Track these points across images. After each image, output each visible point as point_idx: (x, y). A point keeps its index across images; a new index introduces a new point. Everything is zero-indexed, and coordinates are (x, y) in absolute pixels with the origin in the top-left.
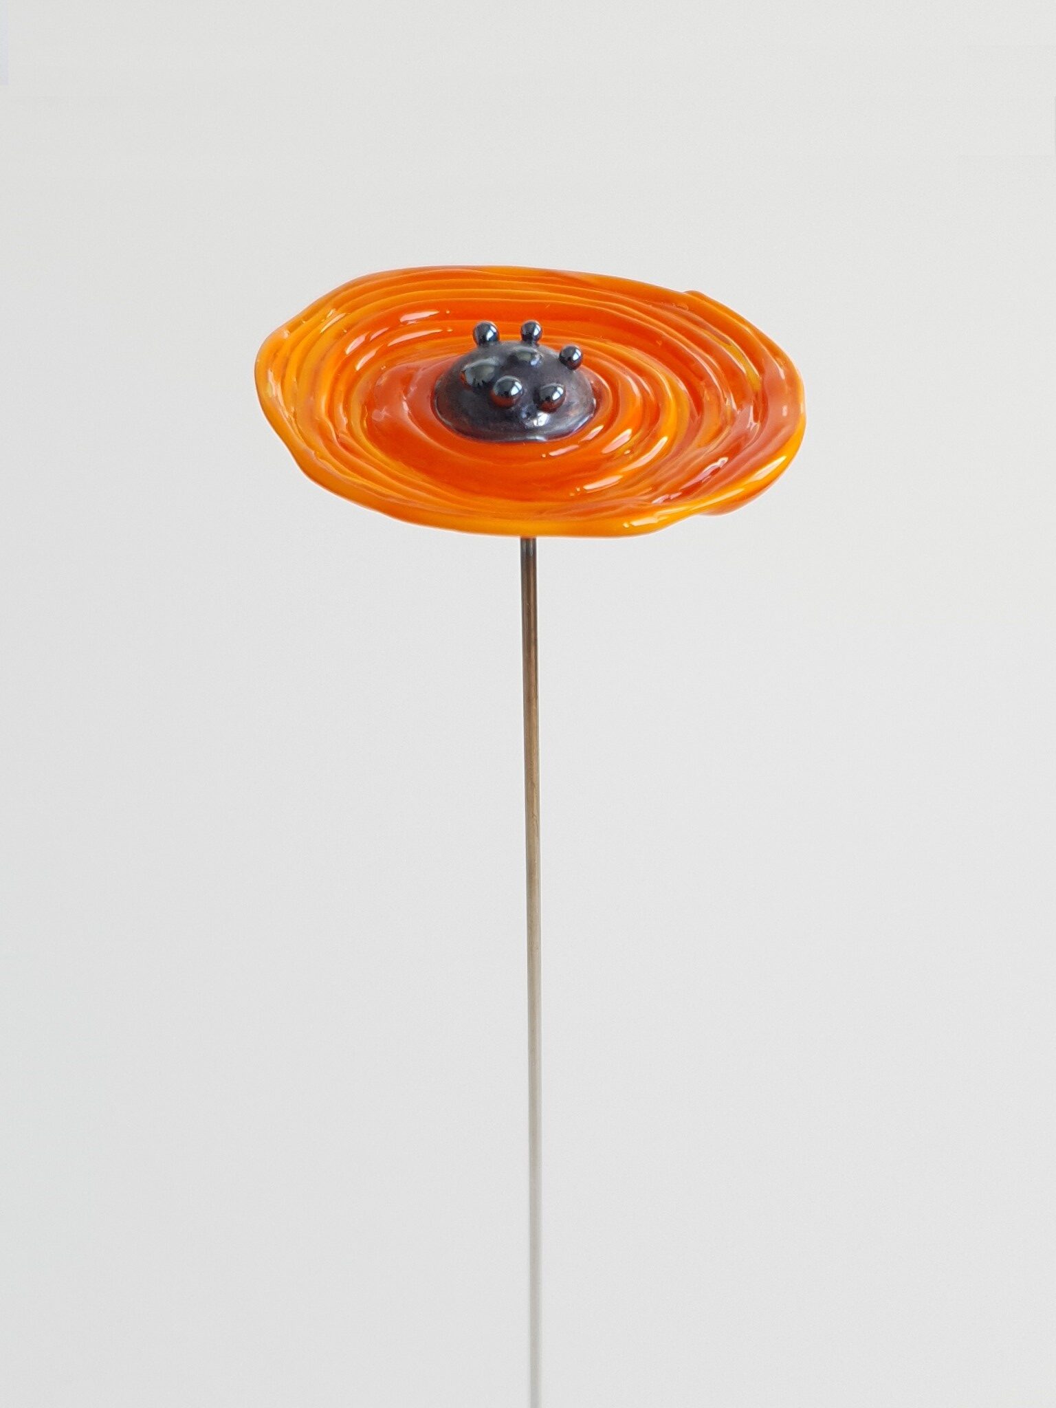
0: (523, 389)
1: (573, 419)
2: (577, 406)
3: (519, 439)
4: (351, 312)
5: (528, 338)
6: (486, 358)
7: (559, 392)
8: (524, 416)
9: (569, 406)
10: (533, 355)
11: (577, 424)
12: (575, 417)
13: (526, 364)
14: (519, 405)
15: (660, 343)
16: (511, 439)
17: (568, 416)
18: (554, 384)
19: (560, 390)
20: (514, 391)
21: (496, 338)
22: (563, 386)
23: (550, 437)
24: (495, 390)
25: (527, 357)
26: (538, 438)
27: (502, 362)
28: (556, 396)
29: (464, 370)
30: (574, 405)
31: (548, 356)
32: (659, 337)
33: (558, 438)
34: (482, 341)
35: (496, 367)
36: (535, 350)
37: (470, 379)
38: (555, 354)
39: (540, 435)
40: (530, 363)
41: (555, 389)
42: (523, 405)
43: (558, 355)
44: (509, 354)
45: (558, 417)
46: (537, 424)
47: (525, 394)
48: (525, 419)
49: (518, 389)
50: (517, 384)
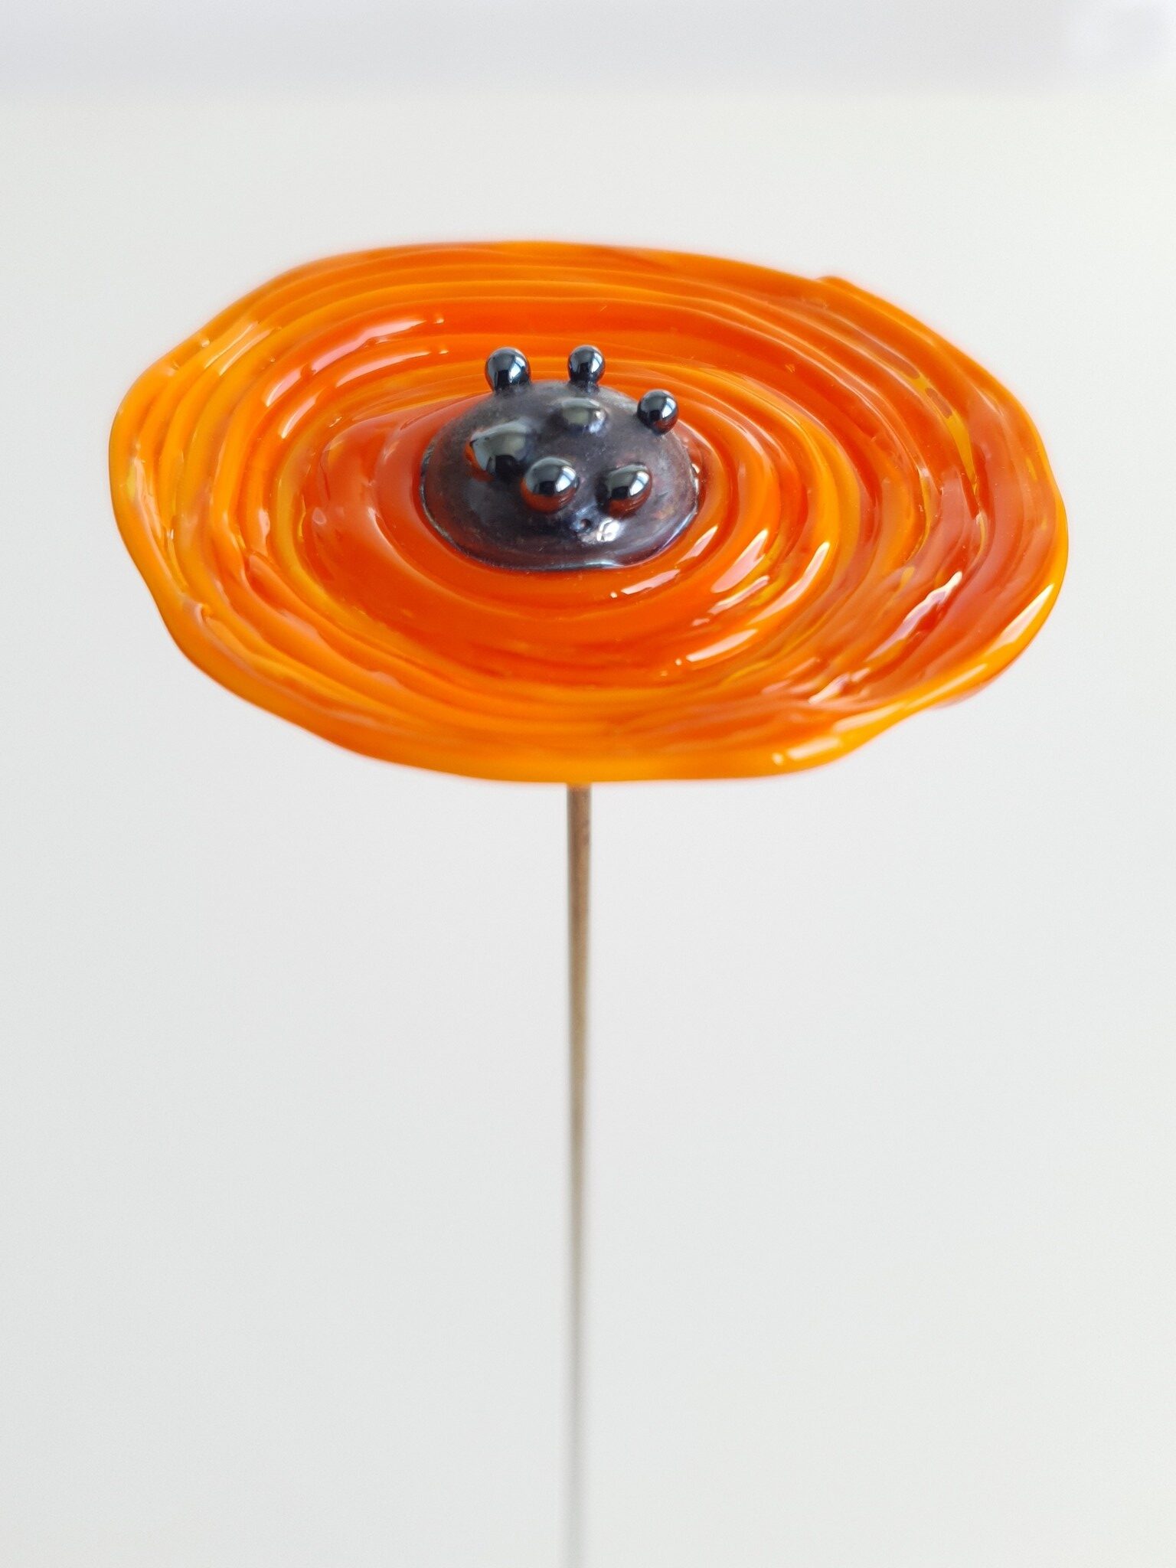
0: (578, 479)
1: (663, 525)
2: (671, 500)
3: (571, 565)
4: (283, 326)
5: (581, 377)
6: (510, 420)
7: (641, 482)
8: (579, 526)
9: (658, 501)
10: (591, 411)
11: (671, 531)
12: (668, 520)
13: (580, 430)
14: (570, 507)
15: (791, 368)
16: (557, 567)
17: (655, 519)
18: (632, 467)
19: (643, 477)
20: (562, 484)
21: (525, 377)
22: (645, 468)
23: (625, 560)
24: (529, 483)
25: (580, 418)
26: (604, 562)
27: (538, 426)
28: (636, 489)
29: (472, 438)
30: (666, 498)
31: (618, 411)
32: (790, 357)
33: (636, 559)
34: (501, 381)
35: (527, 436)
36: (595, 403)
37: (482, 458)
38: (629, 404)
39: (609, 558)
40: (587, 428)
41: (634, 477)
42: (578, 507)
43: (634, 407)
44: (551, 411)
45: (638, 524)
46: (603, 538)
47: (581, 487)
48: (584, 530)
49: (569, 479)
50: (567, 470)
